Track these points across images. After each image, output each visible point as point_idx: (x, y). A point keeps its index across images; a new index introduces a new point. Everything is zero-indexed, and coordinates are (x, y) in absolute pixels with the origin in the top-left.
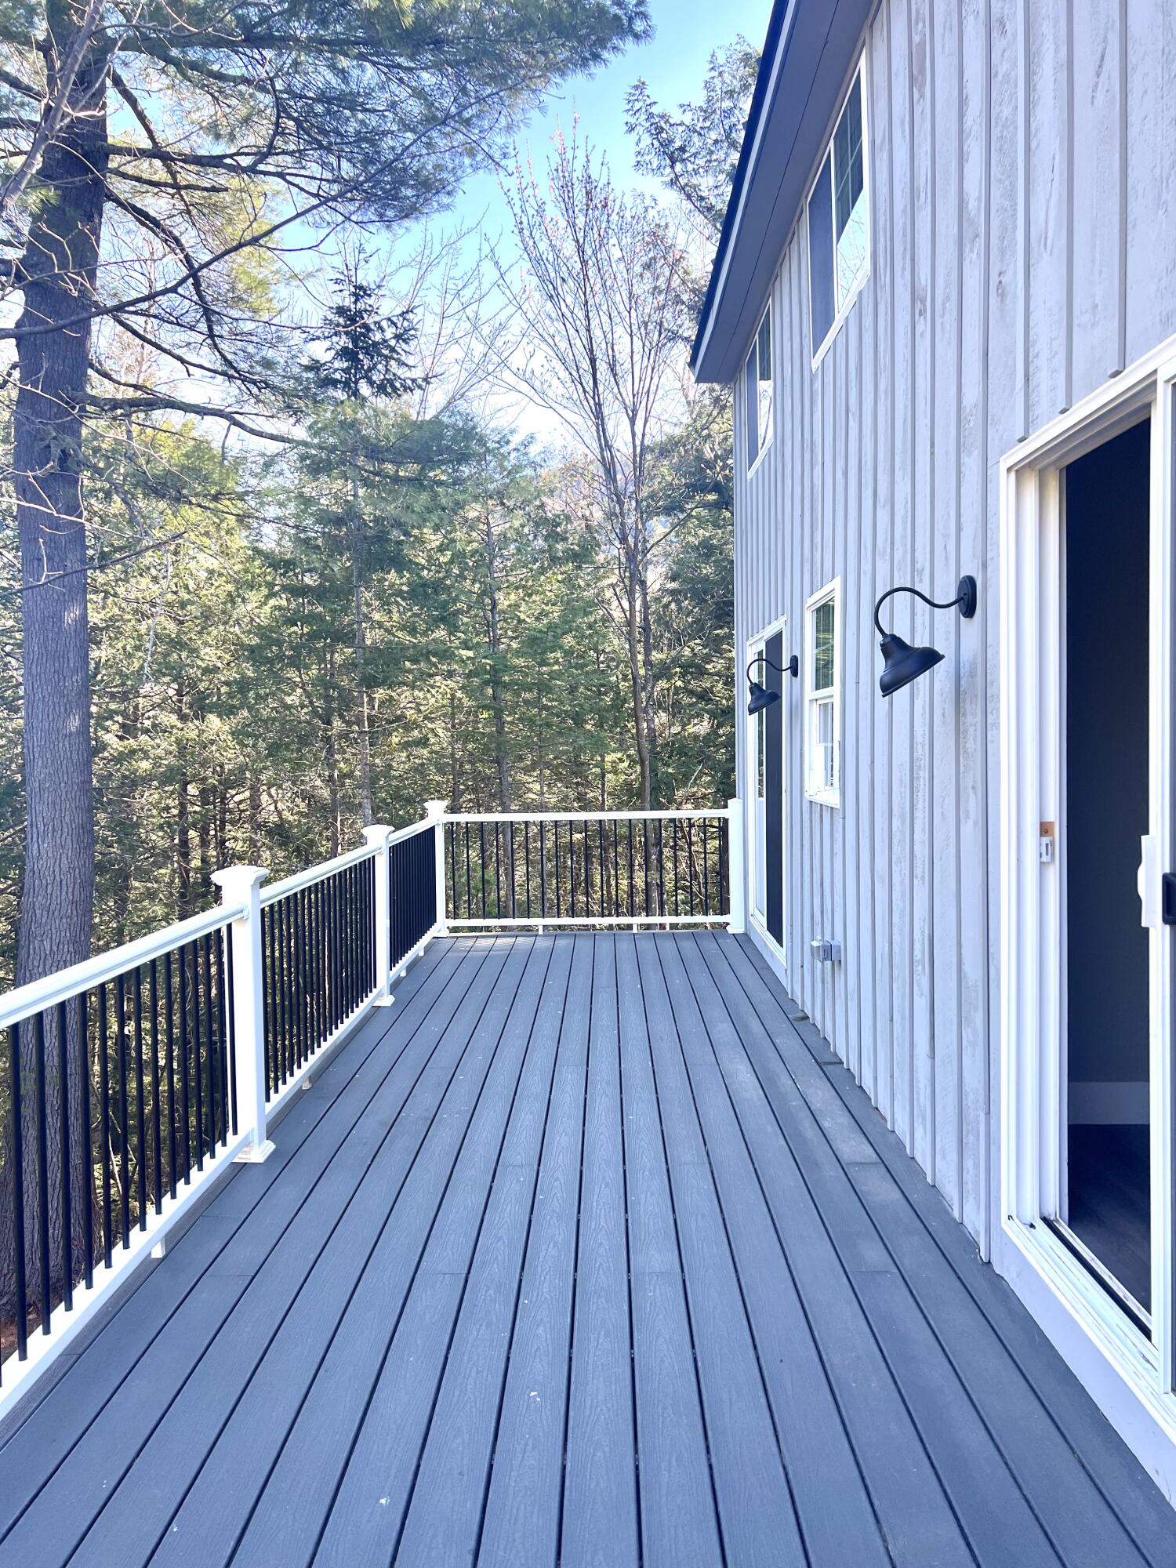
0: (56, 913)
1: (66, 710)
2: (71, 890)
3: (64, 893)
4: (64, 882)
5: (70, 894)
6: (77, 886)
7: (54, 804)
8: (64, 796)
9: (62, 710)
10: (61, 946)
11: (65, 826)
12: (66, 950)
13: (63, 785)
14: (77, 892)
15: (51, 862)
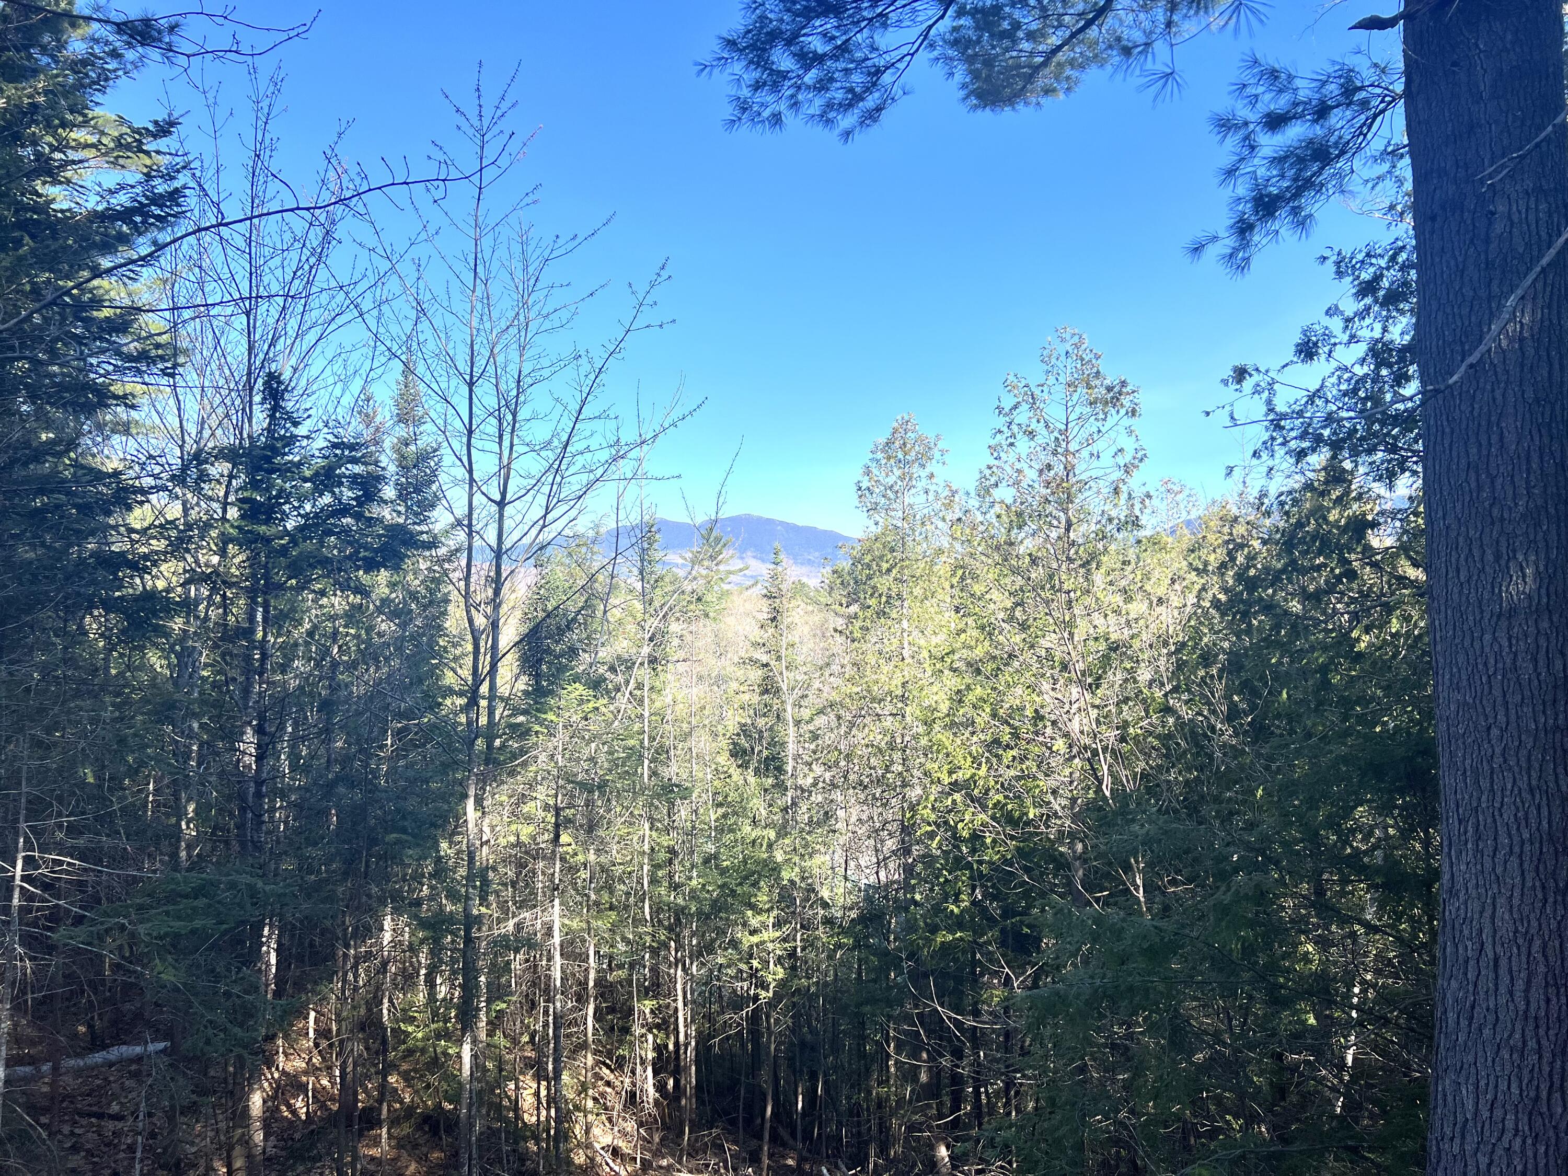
0: (1487, 1032)
1: (1498, 557)
2: (1520, 985)
3: (1503, 990)
4: (1503, 962)
5: (1518, 995)
6: (1539, 980)
7: (1476, 772)
8: (1498, 760)
9: (1489, 557)
10: (1498, 1113)
11: (1502, 831)
12: (1510, 1124)
13: (1495, 732)
14: (1536, 994)
15: (1475, 906)
